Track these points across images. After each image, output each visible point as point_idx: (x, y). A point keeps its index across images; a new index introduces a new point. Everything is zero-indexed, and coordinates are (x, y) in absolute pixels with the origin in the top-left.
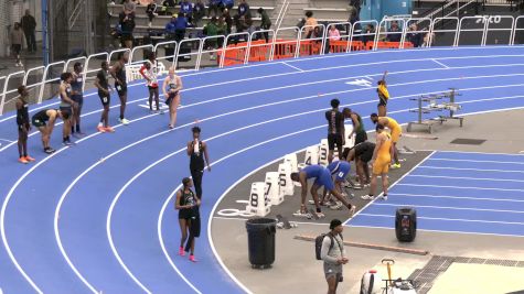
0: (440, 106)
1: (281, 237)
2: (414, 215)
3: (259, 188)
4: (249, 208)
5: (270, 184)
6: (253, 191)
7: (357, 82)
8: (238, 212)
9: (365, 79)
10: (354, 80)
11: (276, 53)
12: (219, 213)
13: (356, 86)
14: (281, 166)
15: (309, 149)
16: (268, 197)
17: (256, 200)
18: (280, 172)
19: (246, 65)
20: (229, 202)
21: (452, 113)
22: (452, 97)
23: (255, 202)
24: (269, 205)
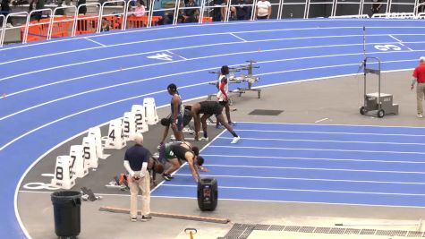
0: (238, 79)
1: (87, 210)
2: (215, 185)
3: (63, 161)
4: (55, 181)
5: (74, 157)
6: (58, 165)
7: (158, 57)
8: (43, 186)
9: (166, 53)
10: (155, 54)
11: (79, 29)
12: (25, 186)
13: (156, 61)
14: (85, 139)
15: (111, 122)
16: (73, 170)
17: (61, 173)
18: (84, 145)
19: (49, 41)
20: (35, 176)
21: (250, 85)
22: (250, 70)
23: (60, 175)
24: (74, 177)
